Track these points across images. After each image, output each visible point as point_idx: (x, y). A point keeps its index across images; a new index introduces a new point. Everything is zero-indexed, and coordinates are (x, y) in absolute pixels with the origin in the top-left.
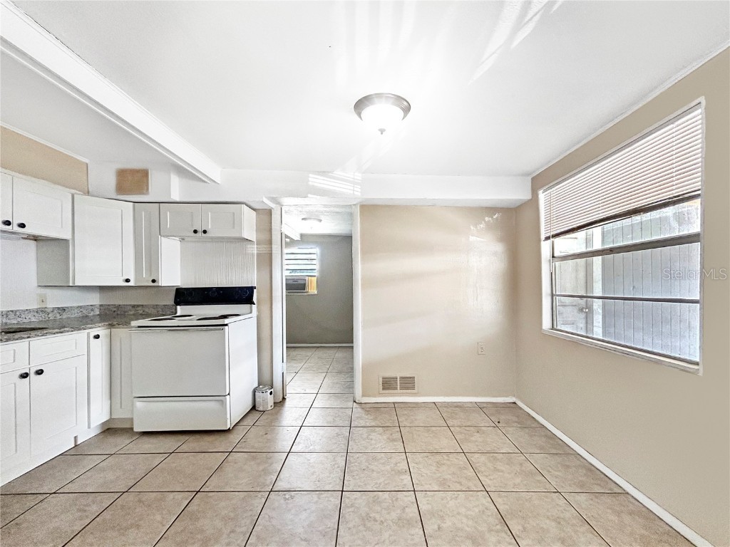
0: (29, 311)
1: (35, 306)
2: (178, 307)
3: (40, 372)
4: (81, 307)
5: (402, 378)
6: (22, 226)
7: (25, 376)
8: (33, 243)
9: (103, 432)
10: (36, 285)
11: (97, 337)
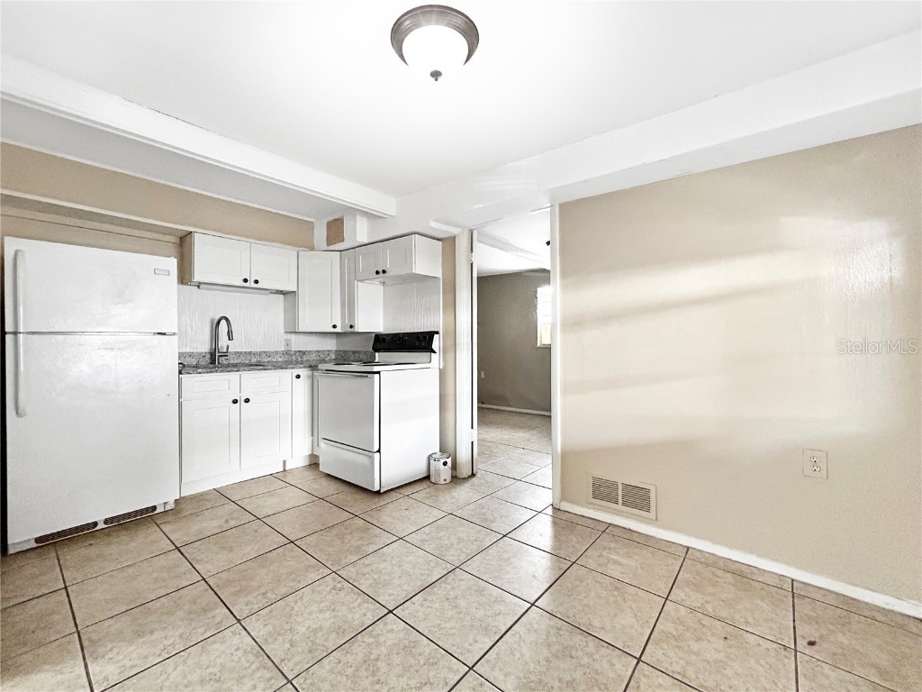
0: (276, 353)
1: (283, 349)
2: (377, 354)
3: (247, 401)
4: (319, 351)
5: (626, 486)
6: (256, 282)
7: (235, 402)
8: (282, 296)
9: (310, 465)
10: (283, 331)
11: (298, 377)
